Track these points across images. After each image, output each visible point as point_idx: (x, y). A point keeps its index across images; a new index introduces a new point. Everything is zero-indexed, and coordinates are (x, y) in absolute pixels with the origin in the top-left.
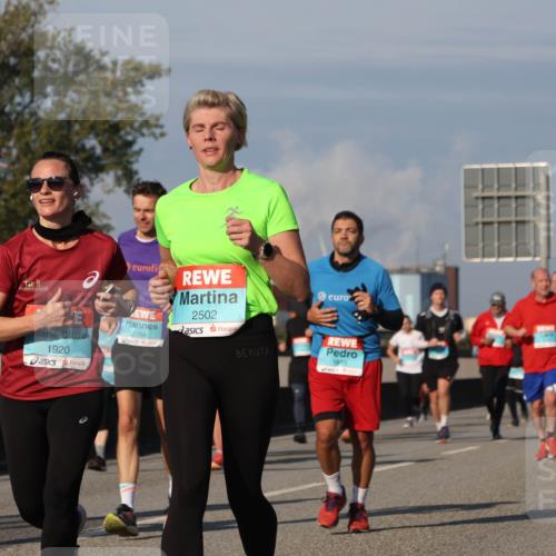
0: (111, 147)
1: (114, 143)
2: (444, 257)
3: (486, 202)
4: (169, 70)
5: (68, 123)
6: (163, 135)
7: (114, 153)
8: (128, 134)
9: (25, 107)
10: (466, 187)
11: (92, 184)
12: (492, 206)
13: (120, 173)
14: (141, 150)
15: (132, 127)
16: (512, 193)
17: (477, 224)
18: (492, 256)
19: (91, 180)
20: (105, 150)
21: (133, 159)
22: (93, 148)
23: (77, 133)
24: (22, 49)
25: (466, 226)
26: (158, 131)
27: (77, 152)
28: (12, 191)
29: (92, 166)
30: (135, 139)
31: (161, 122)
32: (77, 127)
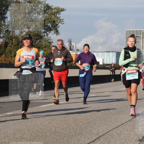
1: (54, 25)
6: (64, 23)
7: (54, 27)
8: (57, 23)
10: (126, 34)
11: (49, 33)
13: (55, 31)
14: (59, 26)
15: (57, 22)
19: (49, 32)
20: (52, 26)
21: (57, 28)
22: (50, 26)
23: (46, 23)
25: (126, 42)
26: (63, 23)
27: (46, 27)
29: (49, 29)
30: (58, 24)
31: (63, 21)
32: (46, 21)
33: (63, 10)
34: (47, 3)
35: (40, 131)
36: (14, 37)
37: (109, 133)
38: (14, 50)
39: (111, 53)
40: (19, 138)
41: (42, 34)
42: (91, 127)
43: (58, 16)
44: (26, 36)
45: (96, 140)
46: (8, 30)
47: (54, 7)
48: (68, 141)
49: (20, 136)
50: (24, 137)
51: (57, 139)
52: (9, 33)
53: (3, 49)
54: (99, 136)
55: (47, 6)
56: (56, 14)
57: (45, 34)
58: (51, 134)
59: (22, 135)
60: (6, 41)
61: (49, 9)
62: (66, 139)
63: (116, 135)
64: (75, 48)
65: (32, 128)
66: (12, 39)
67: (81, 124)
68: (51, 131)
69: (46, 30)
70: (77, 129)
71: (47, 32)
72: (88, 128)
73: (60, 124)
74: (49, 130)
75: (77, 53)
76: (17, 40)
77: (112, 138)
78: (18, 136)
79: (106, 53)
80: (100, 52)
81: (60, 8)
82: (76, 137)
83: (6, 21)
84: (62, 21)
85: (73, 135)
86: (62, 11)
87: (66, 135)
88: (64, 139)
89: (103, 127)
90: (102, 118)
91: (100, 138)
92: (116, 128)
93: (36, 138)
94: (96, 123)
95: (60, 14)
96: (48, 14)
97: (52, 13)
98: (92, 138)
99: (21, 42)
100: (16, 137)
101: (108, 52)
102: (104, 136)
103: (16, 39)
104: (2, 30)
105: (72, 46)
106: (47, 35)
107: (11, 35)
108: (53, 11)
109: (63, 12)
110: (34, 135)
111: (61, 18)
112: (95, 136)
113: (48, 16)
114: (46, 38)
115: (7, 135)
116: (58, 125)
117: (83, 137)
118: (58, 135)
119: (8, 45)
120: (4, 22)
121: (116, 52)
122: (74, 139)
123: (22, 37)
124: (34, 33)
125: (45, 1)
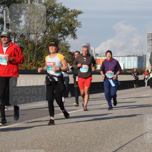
0: (70, 29)
2: (143, 53)
4: (83, 12)
5: (61, 24)
6: (81, 27)
7: (71, 30)
9: (52, 20)
10: (148, 37)
13: (72, 35)
14: (77, 30)
15: (75, 25)
17: (150, 45)
19: (66, 36)
20: (69, 30)
21: (75, 32)
22: (67, 29)
24: (51, 8)
26: (80, 26)
27: (63, 31)
29: (66, 33)
30: (75, 27)
31: (81, 24)
32: (63, 25)
33: (80, 13)
34: (63, 5)
35: (59, 141)
36: (30, 42)
37: (132, 142)
38: (29, 56)
39: (132, 58)
40: (38, 148)
41: (58, 38)
42: (113, 136)
43: (75, 18)
44: (52, 43)
45: (118, 149)
46: (22, 34)
47: (71, 10)
48: (89, 150)
49: (38, 145)
50: (42, 147)
51: (77, 149)
52: (24, 37)
54: (121, 145)
55: (63, 9)
56: (73, 16)
57: (62, 38)
58: (71, 143)
59: (40, 145)
60: (21, 46)
61: (65, 11)
62: (87, 149)
63: (140, 144)
64: (93, 52)
65: (51, 138)
66: (27, 44)
67: (102, 133)
68: (71, 140)
69: (63, 34)
70: (97, 138)
71: (64, 36)
72: (109, 137)
73: (79, 133)
74: (68, 139)
75: (96, 57)
76: (32, 45)
77: (135, 147)
78: (37, 146)
79: (126, 57)
80: (120, 56)
81: (77, 11)
82: (98, 146)
84: (79, 24)
85: (94, 144)
87: (87, 145)
88: (84, 148)
89: (125, 136)
90: (125, 127)
91: (123, 147)
92: (139, 136)
93: (55, 148)
94: (118, 132)
95: (77, 17)
96: (65, 18)
97: (69, 16)
98: (114, 147)
99: (37, 47)
100: (34, 147)
101: (129, 56)
102: (127, 145)
103: (32, 43)
104: (16, 34)
105: (90, 50)
106: (64, 39)
107: (26, 39)
108: (69, 14)
110: (53, 144)
111: (78, 21)
112: (117, 145)
113: (64, 19)
115: (24, 144)
116: (78, 134)
117: (104, 147)
118: (78, 145)
119: (24, 50)
121: (137, 56)
122: (95, 148)
123: (38, 42)
124: (50, 37)
125: (61, 4)
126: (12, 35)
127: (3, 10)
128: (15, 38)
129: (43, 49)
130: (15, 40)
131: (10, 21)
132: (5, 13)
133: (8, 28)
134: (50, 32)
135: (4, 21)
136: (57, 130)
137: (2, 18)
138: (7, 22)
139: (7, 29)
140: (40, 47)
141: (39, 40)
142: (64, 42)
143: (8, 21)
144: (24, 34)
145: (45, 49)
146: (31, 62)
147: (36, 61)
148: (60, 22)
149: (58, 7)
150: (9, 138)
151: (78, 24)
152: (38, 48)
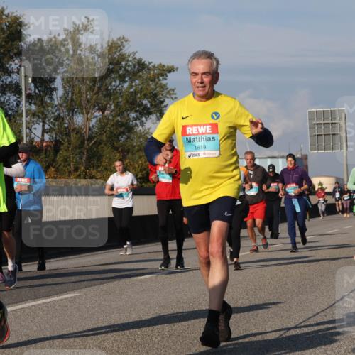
0: (154, 104)
1: (155, 101)
3: (319, 126)
4: (177, 68)
5: (135, 93)
6: (176, 98)
7: (155, 106)
8: (161, 98)
9: (117, 87)
10: (310, 119)
11: (146, 120)
12: (321, 127)
13: (158, 115)
14: (167, 105)
15: (162, 95)
16: (330, 122)
17: (315, 135)
18: (322, 150)
19: (146, 118)
20: (151, 105)
21: (164, 109)
22: (146, 104)
23: (139, 98)
24: (115, 61)
25: (310, 136)
26: (174, 96)
28: (112, 123)
29: (146, 112)
30: (164, 100)
31: (175, 92)
32: (139, 95)
33: (171, 70)
34: (138, 56)
36: (74, 130)
38: (73, 158)
41: (131, 123)
43: (164, 82)
46: (59, 114)
52: (63, 121)
53: (51, 157)
55: (138, 63)
56: (158, 77)
57: (138, 122)
60: (56, 138)
61: (143, 68)
66: (68, 135)
69: (140, 114)
71: (142, 117)
76: (79, 135)
79: (269, 160)
81: (164, 66)
83: (54, 97)
84: (171, 92)
86: (170, 72)
95: (166, 79)
97: (150, 77)
99: (88, 140)
101: (274, 157)
103: (77, 133)
104: (46, 115)
106: (142, 124)
107: (66, 125)
108: (151, 74)
109: (172, 73)
111: (170, 87)
114: (140, 130)
119: (62, 147)
120: (51, 98)
123: (90, 129)
124: (113, 120)
125: (134, 53)
126: (39, 116)
127: (20, 66)
128: (44, 122)
129: (100, 144)
130: (43, 126)
131: (33, 89)
132: (23, 74)
133: (30, 103)
134: (114, 110)
135: (21, 89)
136: (134, 310)
137: (18, 84)
138: (28, 91)
139: (27, 104)
140: (95, 140)
141: (93, 126)
142: (142, 131)
143: (29, 89)
144: (62, 115)
145: (105, 144)
146: (77, 171)
147: (88, 169)
148: (132, 90)
149: (128, 61)
150: (35, 328)
151: (168, 92)
152: (91, 141)
